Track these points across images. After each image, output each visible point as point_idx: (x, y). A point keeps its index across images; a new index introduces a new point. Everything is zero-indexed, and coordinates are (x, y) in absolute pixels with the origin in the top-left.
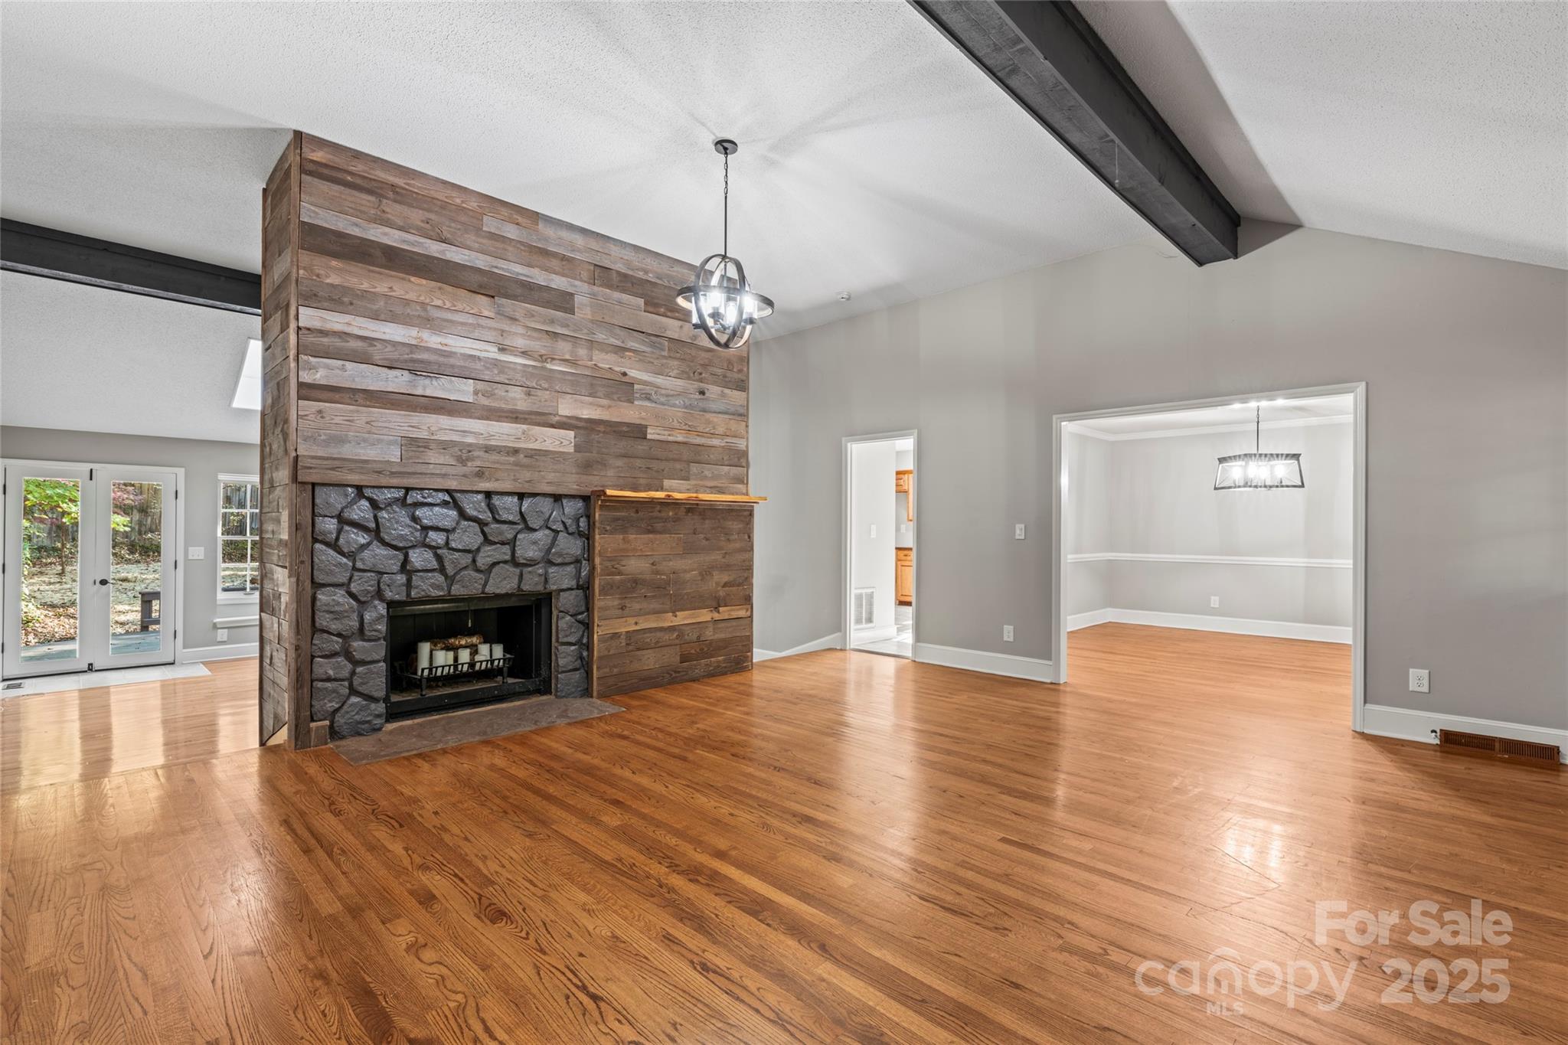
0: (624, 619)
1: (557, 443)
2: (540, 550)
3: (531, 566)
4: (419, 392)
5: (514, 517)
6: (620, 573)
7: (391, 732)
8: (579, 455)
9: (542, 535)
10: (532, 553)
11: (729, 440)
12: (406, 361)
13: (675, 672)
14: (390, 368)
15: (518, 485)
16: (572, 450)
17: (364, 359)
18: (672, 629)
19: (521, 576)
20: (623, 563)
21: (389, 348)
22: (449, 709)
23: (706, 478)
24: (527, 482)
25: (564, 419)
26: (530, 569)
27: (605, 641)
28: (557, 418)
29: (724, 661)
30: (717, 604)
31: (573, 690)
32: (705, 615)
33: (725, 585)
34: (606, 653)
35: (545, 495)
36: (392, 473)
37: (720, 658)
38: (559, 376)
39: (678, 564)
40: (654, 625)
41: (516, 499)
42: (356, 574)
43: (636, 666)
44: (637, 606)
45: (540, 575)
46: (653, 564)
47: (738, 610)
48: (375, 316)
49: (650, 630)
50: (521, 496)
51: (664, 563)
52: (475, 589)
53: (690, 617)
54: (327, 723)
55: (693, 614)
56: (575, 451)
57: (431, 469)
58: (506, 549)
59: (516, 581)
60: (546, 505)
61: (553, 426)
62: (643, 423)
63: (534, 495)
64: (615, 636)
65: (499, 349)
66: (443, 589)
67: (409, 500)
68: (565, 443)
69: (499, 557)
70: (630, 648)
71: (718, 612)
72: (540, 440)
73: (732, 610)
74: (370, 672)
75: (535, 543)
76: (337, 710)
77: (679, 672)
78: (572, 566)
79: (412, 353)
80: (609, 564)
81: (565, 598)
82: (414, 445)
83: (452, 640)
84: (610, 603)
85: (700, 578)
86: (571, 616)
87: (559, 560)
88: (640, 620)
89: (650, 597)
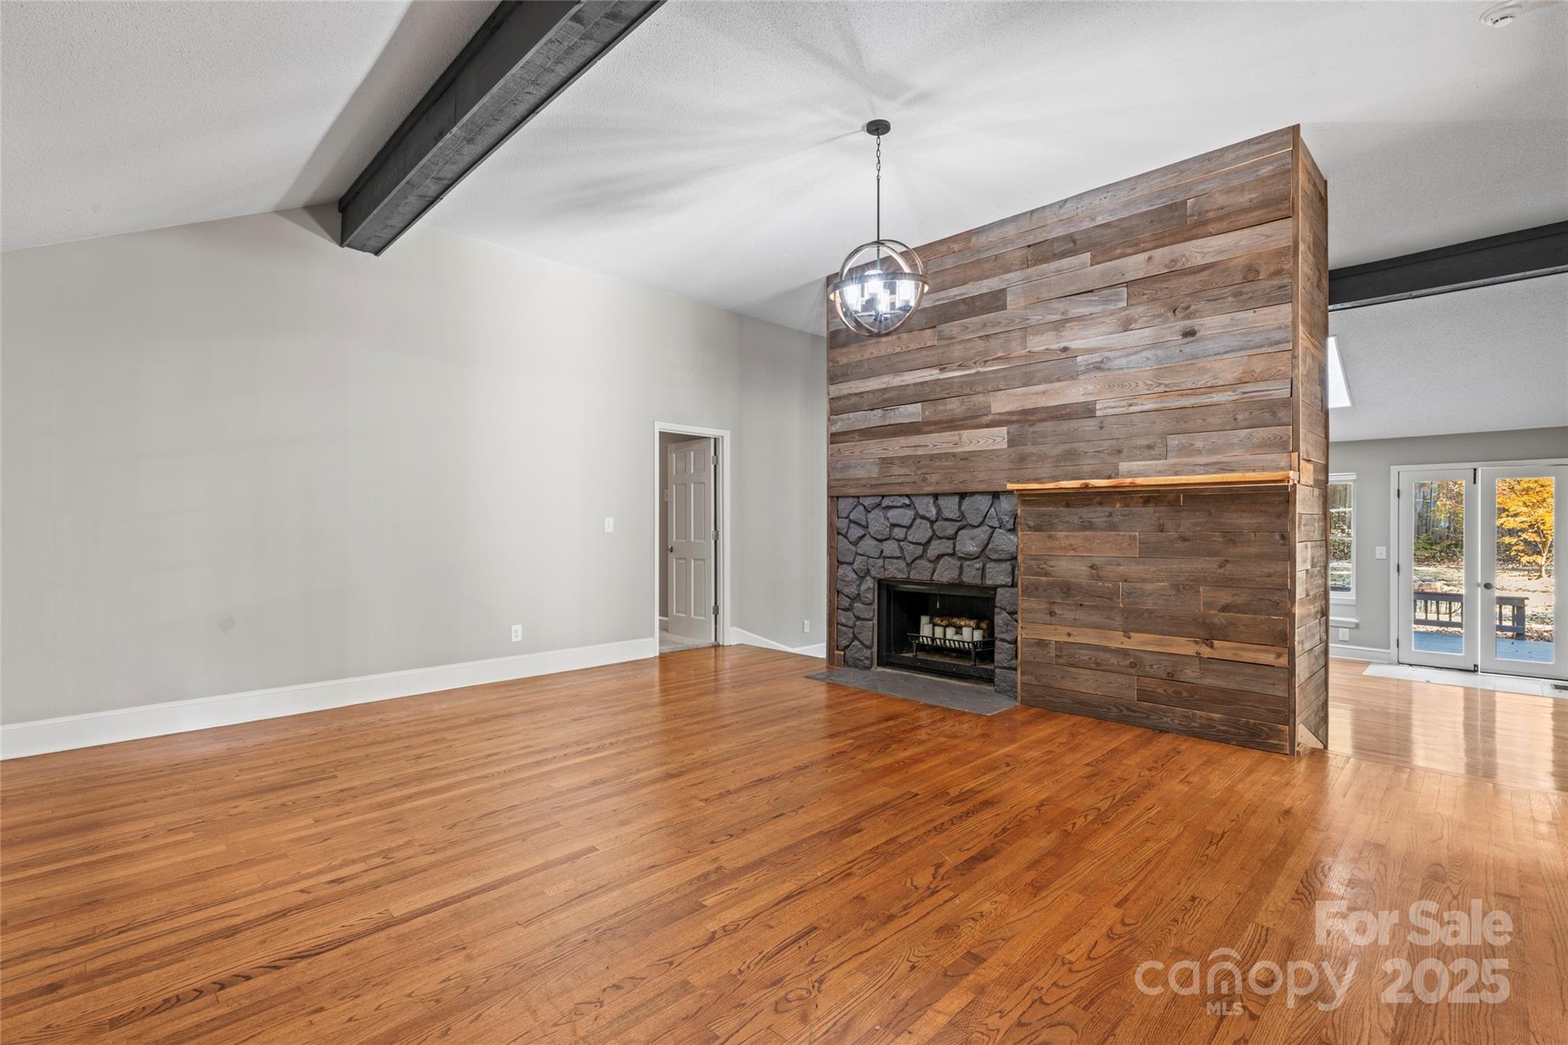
0: (1053, 627)
1: (991, 441)
2: (977, 546)
3: (968, 559)
4: (887, 423)
5: (955, 514)
6: (1046, 574)
7: (879, 674)
8: (1012, 450)
9: (982, 533)
10: (972, 548)
11: (1249, 388)
12: (880, 403)
13: (1128, 709)
14: (872, 410)
15: (954, 486)
16: (1006, 446)
17: (856, 409)
18: (1124, 653)
19: (961, 567)
20: (1052, 563)
21: (871, 396)
22: (921, 671)
23: (1199, 452)
24: (961, 482)
25: (997, 417)
26: (968, 563)
27: (1029, 646)
28: (990, 417)
29: (1222, 722)
30: (1210, 634)
31: (1008, 689)
32: (1184, 646)
33: (1225, 608)
34: (1032, 659)
35: (982, 493)
36: (872, 485)
37: (1217, 716)
38: (993, 376)
39: (1134, 570)
40: (1095, 642)
41: (957, 499)
42: (858, 556)
43: (1068, 684)
44: (1069, 615)
45: (978, 569)
46: (1092, 567)
47: (1255, 651)
48: (864, 377)
49: (1088, 646)
50: (963, 496)
51: (1110, 568)
52: (925, 576)
53: (1159, 644)
54: (842, 653)
55: (1160, 640)
56: (1009, 446)
57: (893, 480)
58: (950, 543)
59: (957, 572)
60: (984, 502)
61: (988, 426)
62: (1090, 398)
63: (973, 494)
64: (1042, 644)
65: (941, 370)
66: (904, 574)
67: (884, 504)
68: (998, 439)
69: (942, 550)
70: (1061, 661)
71: (1212, 646)
72: (974, 442)
73: (1243, 649)
74: (863, 626)
75: (973, 539)
76: (848, 646)
77: (1132, 711)
78: (1008, 563)
79: (883, 394)
80: (1033, 563)
81: (1002, 594)
82: (886, 462)
83: (955, 620)
84: (1036, 606)
85: (1173, 592)
86: (1008, 613)
87: (995, 556)
88: (1074, 631)
89: (1088, 606)
